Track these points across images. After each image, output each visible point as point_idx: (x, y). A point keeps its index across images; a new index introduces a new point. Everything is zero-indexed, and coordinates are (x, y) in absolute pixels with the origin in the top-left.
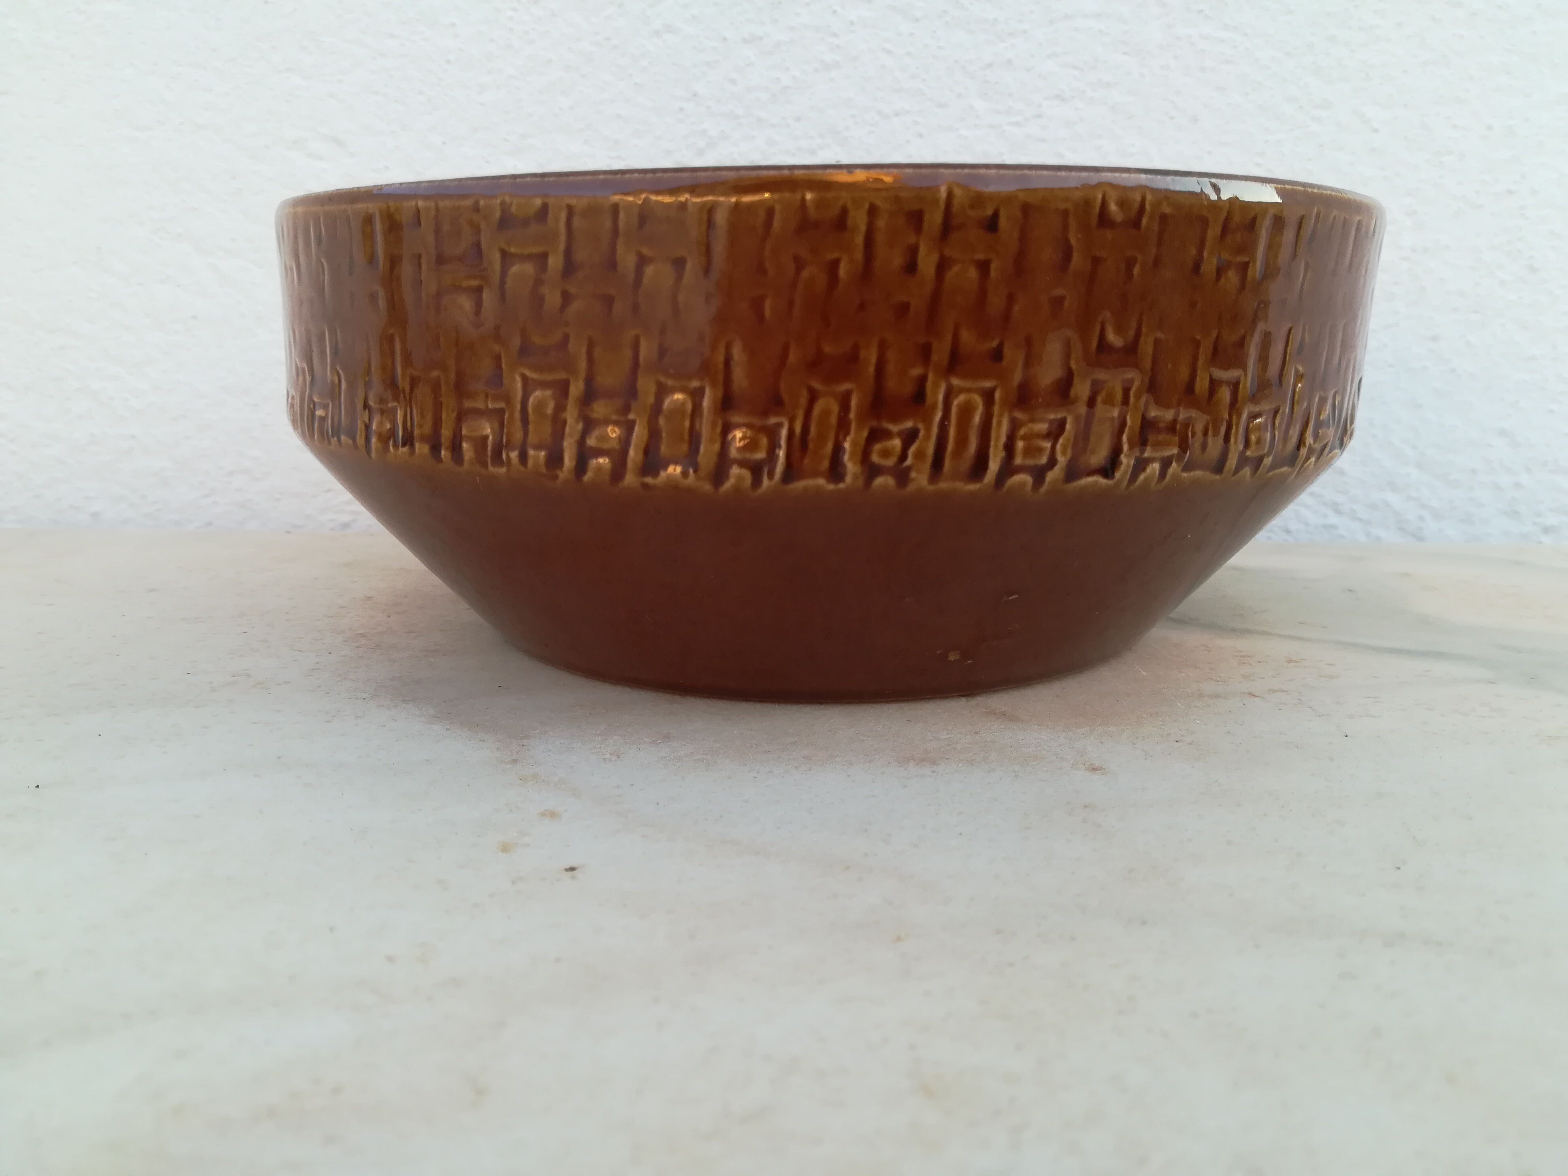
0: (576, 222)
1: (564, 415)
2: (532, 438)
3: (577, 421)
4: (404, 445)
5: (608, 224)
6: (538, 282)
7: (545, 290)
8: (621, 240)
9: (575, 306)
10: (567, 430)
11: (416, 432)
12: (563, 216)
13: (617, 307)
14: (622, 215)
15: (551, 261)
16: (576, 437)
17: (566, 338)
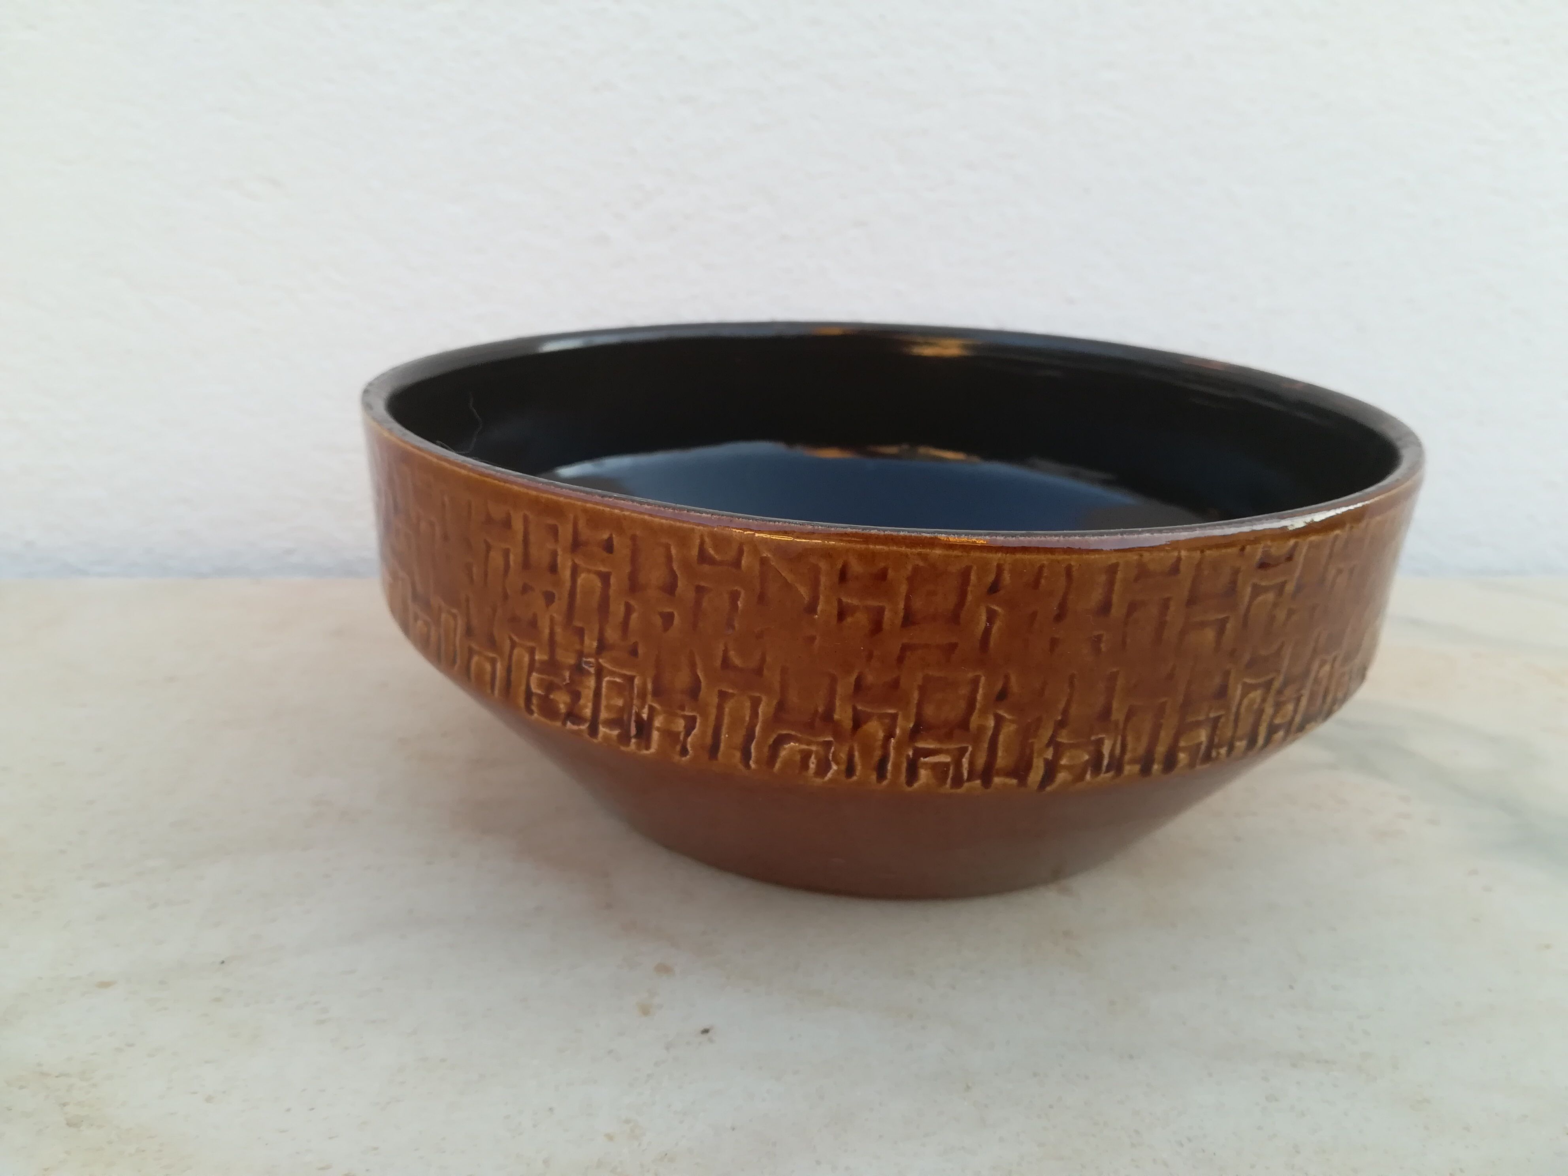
1: (1264, 706)
2: (1240, 731)
3: (1271, 708)
4: (1108, 770)
6: (1275, 605)
7: (1277, 612)
9: (1294, 619)
10: (1264, 717)
11: (1127, 756)
15: (1288, 587)
17: (1281, 647)
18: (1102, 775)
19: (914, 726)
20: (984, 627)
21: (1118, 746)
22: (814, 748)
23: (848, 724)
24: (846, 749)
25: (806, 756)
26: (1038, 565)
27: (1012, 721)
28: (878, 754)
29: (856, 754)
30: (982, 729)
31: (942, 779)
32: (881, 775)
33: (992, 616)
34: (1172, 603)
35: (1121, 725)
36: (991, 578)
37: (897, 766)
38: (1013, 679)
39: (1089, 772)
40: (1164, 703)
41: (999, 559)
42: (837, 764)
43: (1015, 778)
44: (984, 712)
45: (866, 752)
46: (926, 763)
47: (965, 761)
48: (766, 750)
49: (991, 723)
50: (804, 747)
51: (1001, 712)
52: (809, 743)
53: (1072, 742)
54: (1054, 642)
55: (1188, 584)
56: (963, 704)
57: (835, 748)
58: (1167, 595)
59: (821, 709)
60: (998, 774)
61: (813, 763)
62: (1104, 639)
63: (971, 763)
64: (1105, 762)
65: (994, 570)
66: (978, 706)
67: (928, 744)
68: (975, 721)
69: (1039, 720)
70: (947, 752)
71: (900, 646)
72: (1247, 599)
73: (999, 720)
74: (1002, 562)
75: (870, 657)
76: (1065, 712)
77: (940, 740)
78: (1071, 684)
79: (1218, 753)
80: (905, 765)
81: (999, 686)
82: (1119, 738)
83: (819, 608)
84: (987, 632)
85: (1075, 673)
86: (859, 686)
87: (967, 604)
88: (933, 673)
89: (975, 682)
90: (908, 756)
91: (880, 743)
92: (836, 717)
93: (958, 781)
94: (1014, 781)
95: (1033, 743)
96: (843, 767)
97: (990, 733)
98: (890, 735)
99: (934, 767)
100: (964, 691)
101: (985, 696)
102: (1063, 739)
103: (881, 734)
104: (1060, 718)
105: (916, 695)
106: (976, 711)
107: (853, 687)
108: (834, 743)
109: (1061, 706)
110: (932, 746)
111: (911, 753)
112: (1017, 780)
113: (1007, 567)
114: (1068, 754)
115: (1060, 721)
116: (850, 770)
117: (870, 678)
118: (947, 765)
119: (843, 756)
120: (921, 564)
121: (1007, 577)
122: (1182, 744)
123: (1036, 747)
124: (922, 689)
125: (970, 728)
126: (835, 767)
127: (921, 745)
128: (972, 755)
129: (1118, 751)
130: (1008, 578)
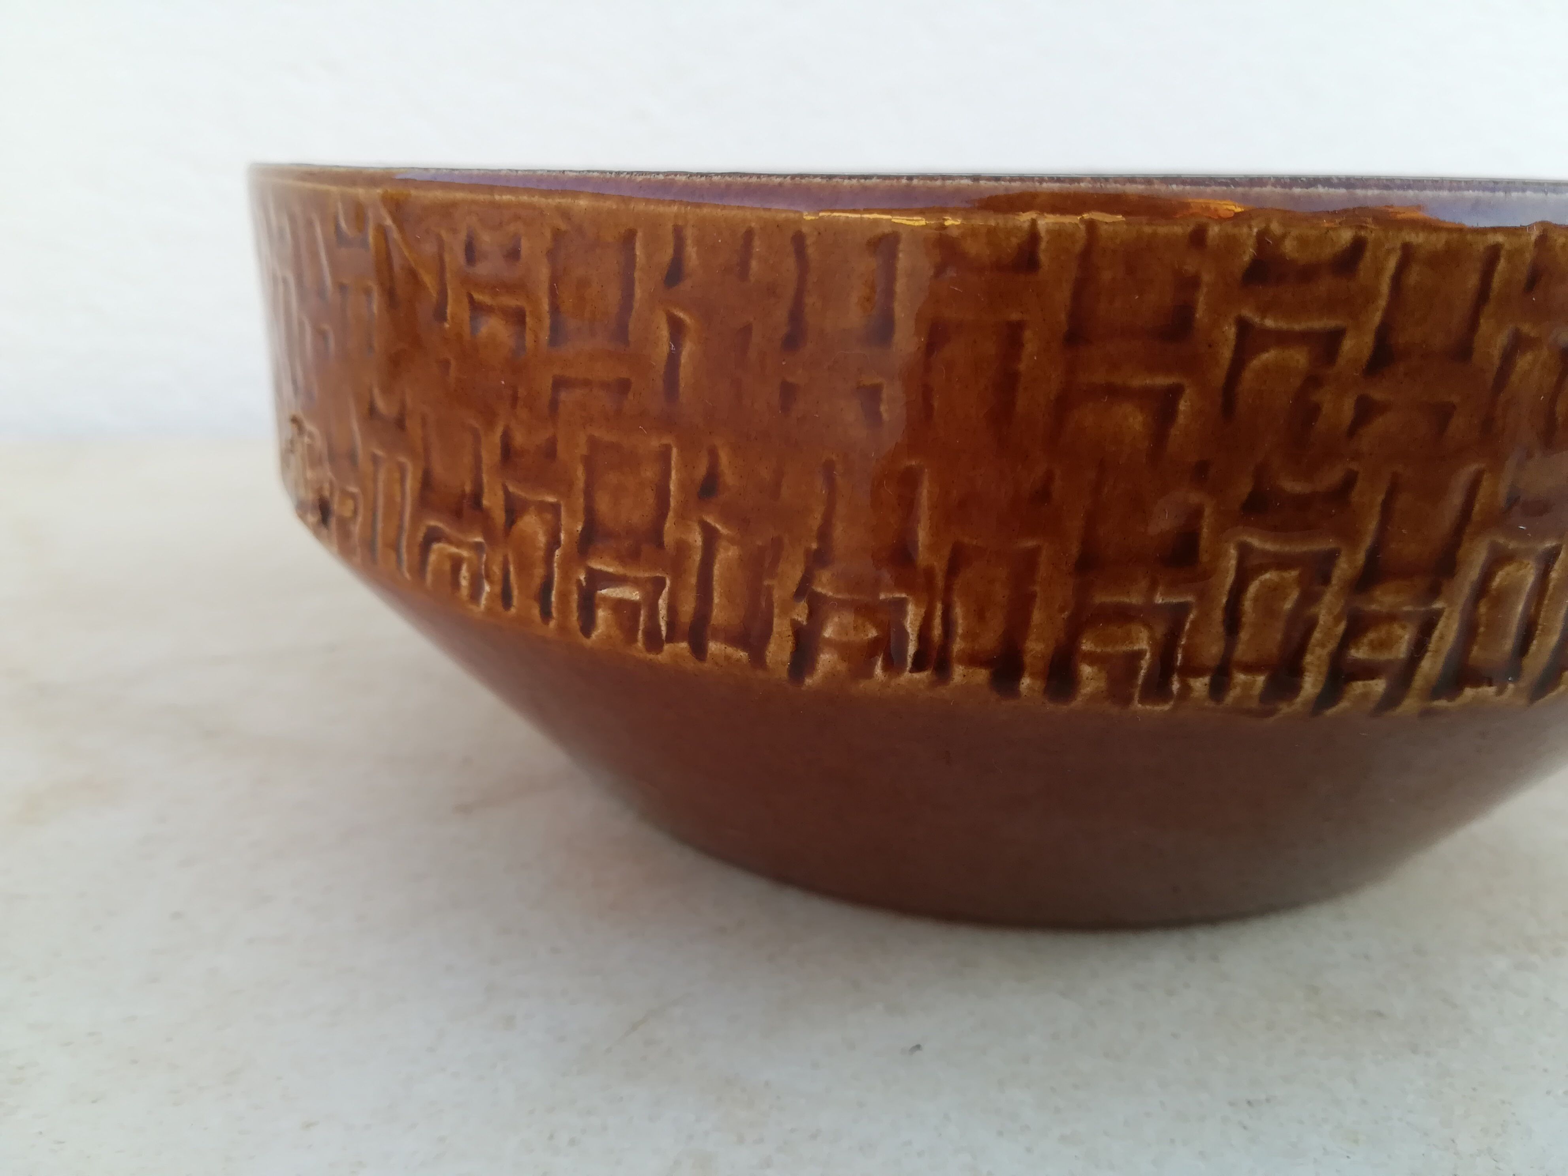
0: (1413, 277)
1: (1313, 610)
2: (1243, 650)
3: (1337, 620)
4: (918, 666)
5: (1473, 281)
6: (1313, 381)
7: (1325, 397)
8: (1489, 308)
9: (1379, 424)
10: (1317, 635)
11: (958, 646)
12: (1392, 264)
13: (1458, 424)
14: (1502, 265)
15: (1348, 344)
16: (1332, 646)
17: (1349, 482)
18: (907, 675)
19: (583, 529)
20: (666, 354)
21: (937, 621)
22: (465, 553)
23: (499, 516)
24: (499, 558)
25: (456, 563)
26: (743, 230)
27: (732, 541)
28: (539, 572)
29: (512, 569)
30: (682, 548)
31: (630, 634)
32: (546, 614)
33: (677, 328)
34: (1028, 334)
35: (940, 582)
36: (668, 254)
37: (564, 596)
38: (724, 458)
39: (879, 663)
40: (1035, 552)
41: (676, 216)
42: (491, 583)
43: (744, 650)
44: (682, 518)
45: (524, 567)
46: (605, 599)
47: (662, 603)
48: (416, 550)
49: (696, 539)
50: (453, 550)
51: (710, 520)
52: (459, 544)
53: (840, 596)
54: (788, 392)
55: (1063, 295)
56: (650, 497)
57: (487, 556)
58: (1015, 316)
59: (468, 488)
60: (715, 638)
61: (464, 578)
62: (885, 394)
63: (672, 610)
64: (912, 649)
65: (670, 238)
66: (673, 502)
67: (604, 564)
68: (670, 530)
69: (777, 544)
70: (636, 583)
71: (551, 381)
72: (1226, 353)
73: (710, 536)
74: (680, 223)
75: (515, 399)
76: (824, 534)
77: (621, 559)
78: (830, 481)
79: (1186, 689)
80: (575, 597)
81: (702, 470)
82: (939, 606)
83: (449, 310)
84: (673, 360)
85: (834, 458)
86: (508, 452)
87: (636, 305)
88: (604, 435)
89: (664, 456)
90: (579, 581)
91: (541, 553)
92: (485, 502)
93: (654, 641)
94: (742, 655)
95: (770, 589)
96: (498, 589)
97: (697, 557)
98: (554, 542)
99: (619, 605)
100: (649, 473)
101: (682, 486)
102: (824, 586)
103: (542, 539)
104: (814, 546)
105: (580, 473)
106: (671, 514)
107: (499, 451)
108: (486, 546)
109: (815, 520)
110: (611, 570)
111: (582, 577)
112: (747, 654)
113: (690, 234)
114: (836, 619)
115: (818, 551)
116: (506, 597)
117: (519, 439)
118: (634, 607)
119: (496, 570)
120: (563, 226)
121: (691, 251)
122: (1087, 646)
123: (776, 595)
124: (589, 463)
125: (666, 543)
126: (487, 588)
127: (597, 565)
128: (673, 595)
129: (937, 631)
130: (694, 256)
